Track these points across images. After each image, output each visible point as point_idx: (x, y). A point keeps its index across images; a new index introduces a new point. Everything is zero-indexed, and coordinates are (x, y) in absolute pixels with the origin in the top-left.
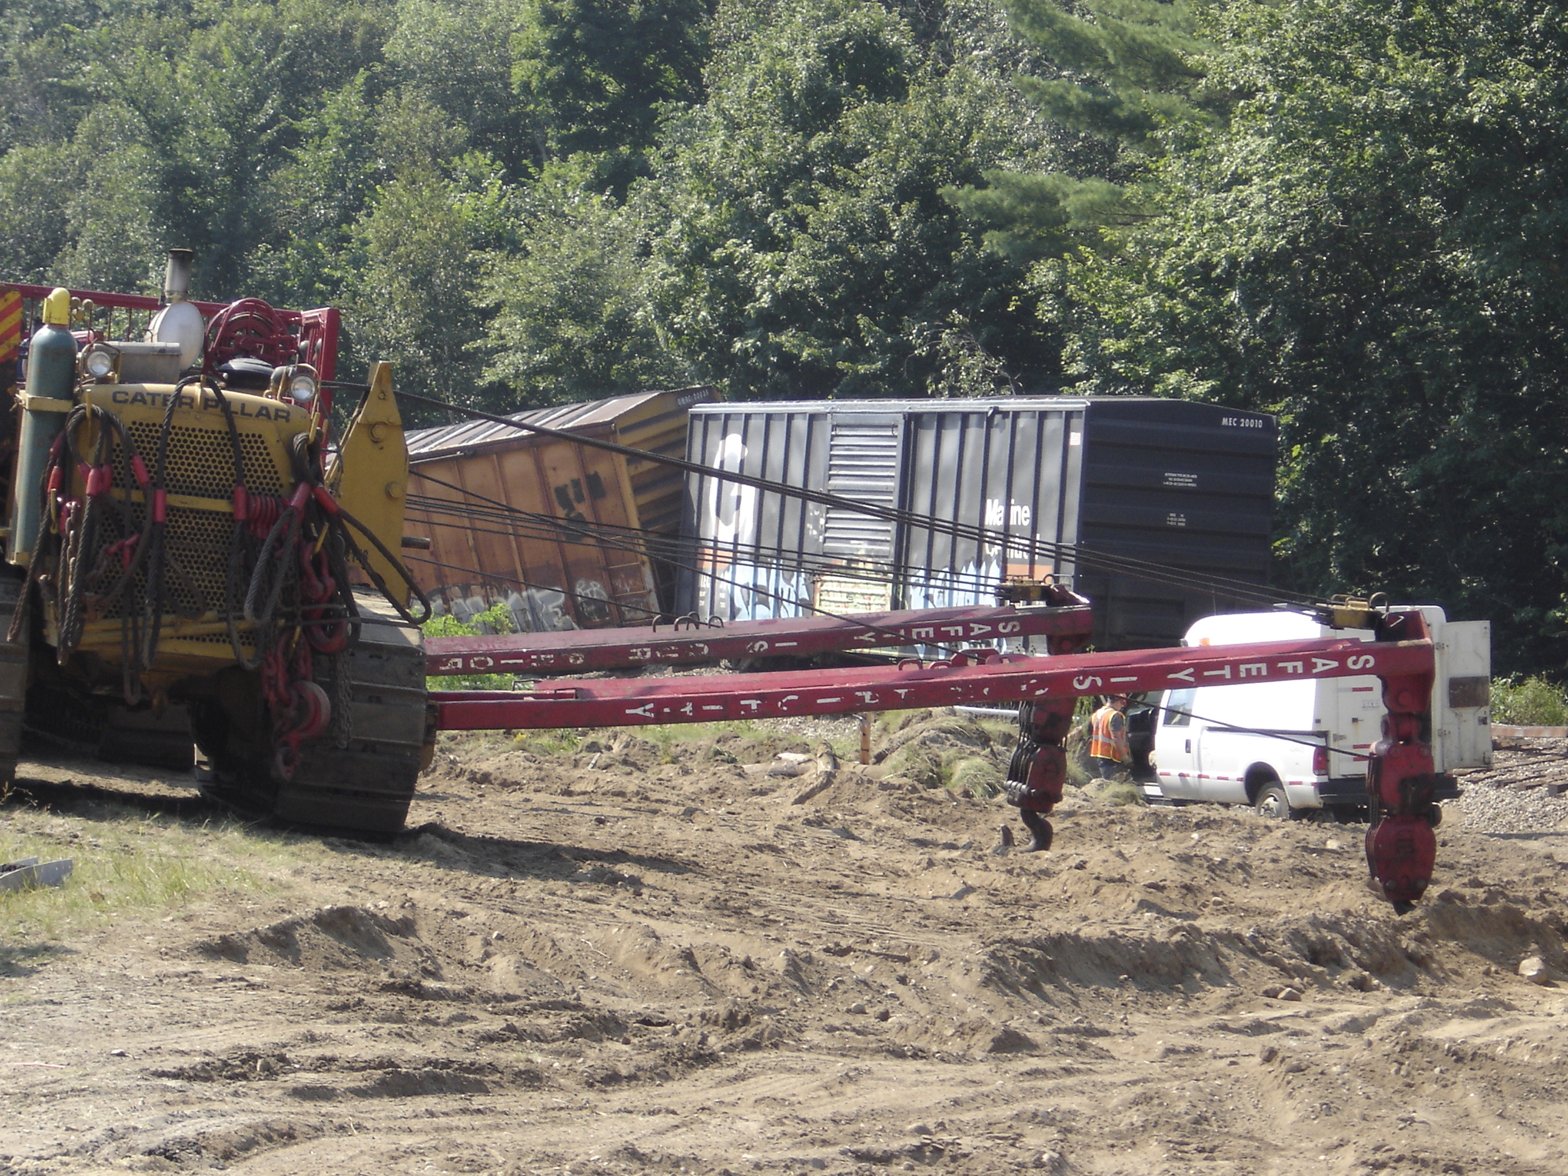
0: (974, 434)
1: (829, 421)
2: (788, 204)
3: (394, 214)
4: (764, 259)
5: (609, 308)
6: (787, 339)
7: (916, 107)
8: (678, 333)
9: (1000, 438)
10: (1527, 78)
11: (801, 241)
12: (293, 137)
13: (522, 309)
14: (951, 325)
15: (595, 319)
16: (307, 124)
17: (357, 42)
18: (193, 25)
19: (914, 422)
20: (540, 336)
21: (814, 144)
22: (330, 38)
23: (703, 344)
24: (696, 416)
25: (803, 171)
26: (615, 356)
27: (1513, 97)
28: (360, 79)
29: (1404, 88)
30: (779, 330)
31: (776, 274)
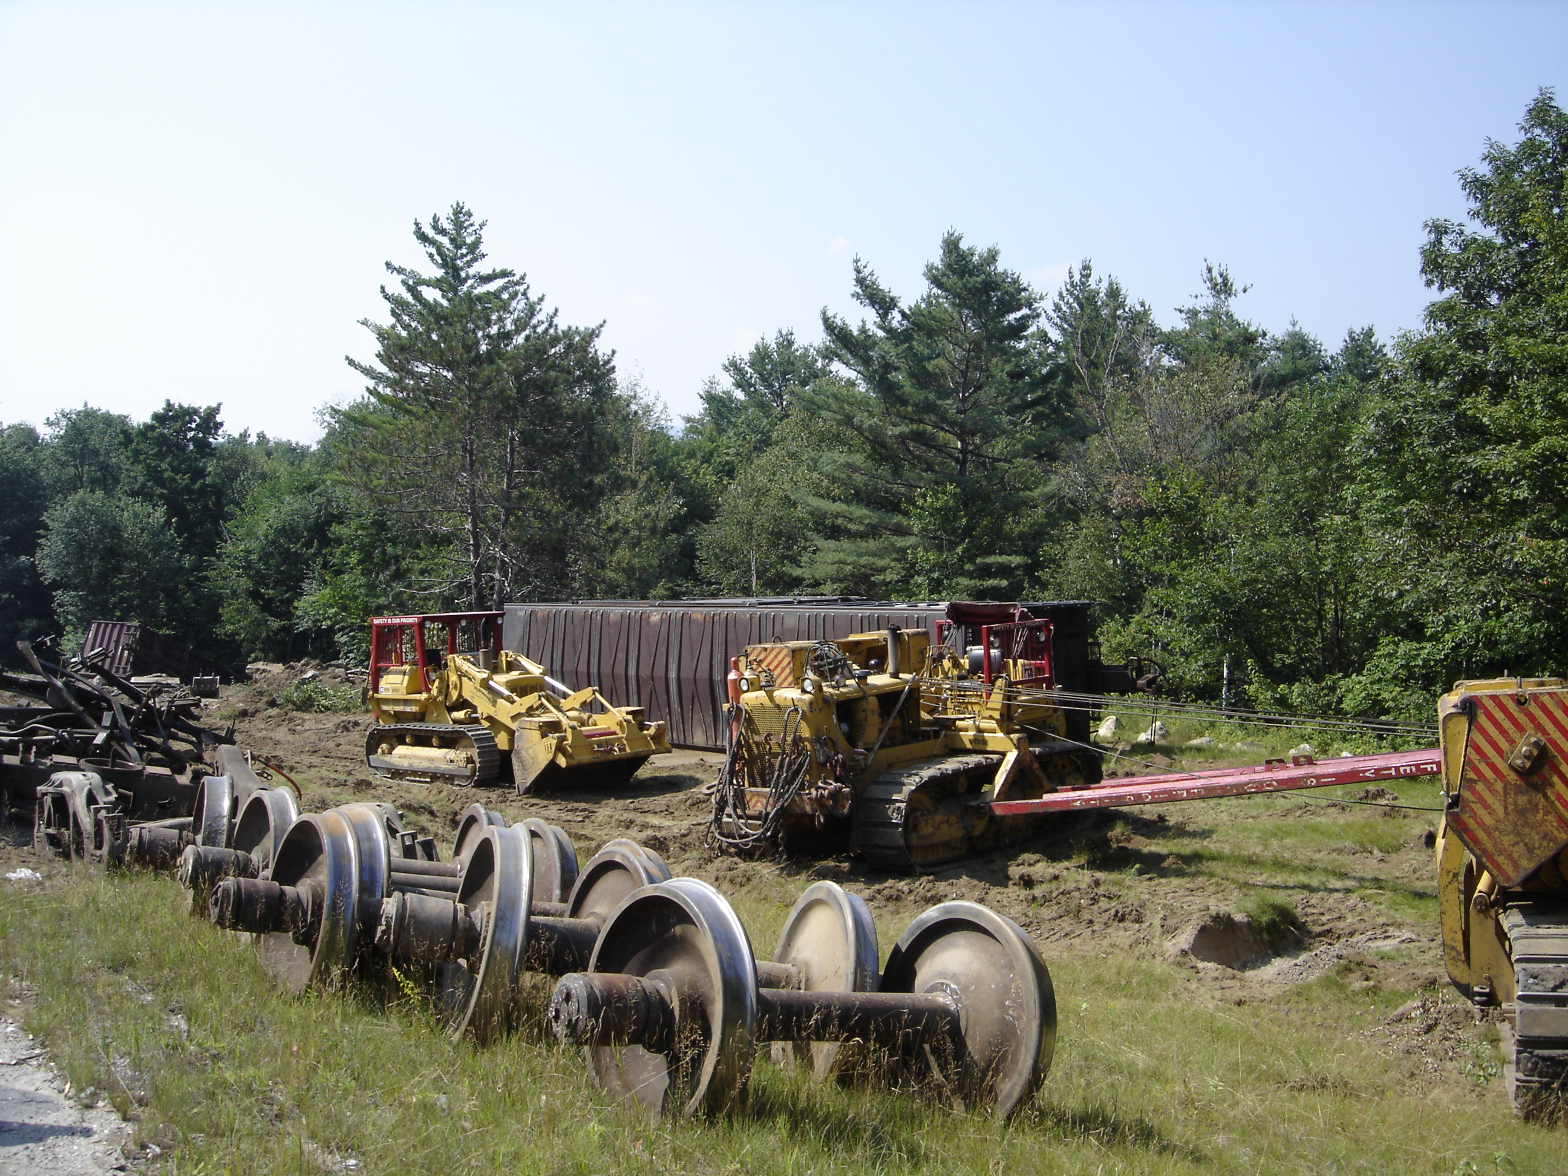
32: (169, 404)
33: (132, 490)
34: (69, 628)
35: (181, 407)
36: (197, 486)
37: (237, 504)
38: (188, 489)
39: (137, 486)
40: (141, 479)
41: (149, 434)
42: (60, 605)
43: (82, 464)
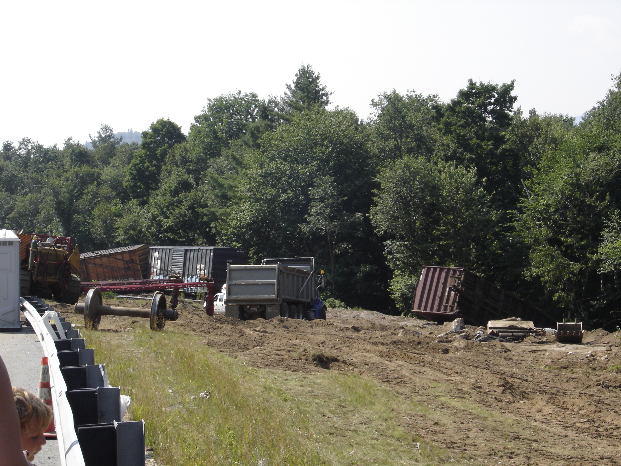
0: (196, 253)
1: (172, 250)
2: (169, 210)
3: (100, 210)
4: (166, 220)
5: (139, 228)
6: (169, 235)
7: (192, 194)
8: (150, 233)
9: (200, 253)
10: (291, 193)
11: (171, 217)
12: (82, 194)
13: (123, 228)
14: (197, 233)
15: (136, 230)
16: (85, 191)
17: (95, 176)
18: (64, 171)
19: (186, 250)
20: (126, 233)
21: (175, 199)
22: (90, 174)
23: (155, 235)
24: (151, 249)
25: (173, 204)
26: (139, 237)
27: (288, 197)
28: (95, 183)
29: (270, 194)
30: (168, 233)
31: (167, 223)
32: (471, 83)
33: (445, 156)
34: (398, 272)
35: (482, 85)
36: (499, 151)
37: (533, 165)
38: (491, 154)
39: (450, 152)
40: (453, 146)
41: (457, 109)
42: (390, 253)
43: (400, 137)
